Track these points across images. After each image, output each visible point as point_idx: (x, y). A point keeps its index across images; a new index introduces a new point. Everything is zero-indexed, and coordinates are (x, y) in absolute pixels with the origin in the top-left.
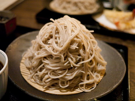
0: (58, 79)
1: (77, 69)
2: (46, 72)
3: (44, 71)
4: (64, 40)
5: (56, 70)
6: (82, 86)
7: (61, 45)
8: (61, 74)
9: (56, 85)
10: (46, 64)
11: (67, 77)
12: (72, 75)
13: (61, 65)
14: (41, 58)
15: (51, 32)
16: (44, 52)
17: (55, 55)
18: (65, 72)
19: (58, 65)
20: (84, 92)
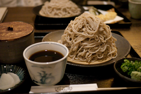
0: (95, 54)
1: (105, 44)
2: (86, 51)
3: (84, 51)
4: (95, 26)
5: (93, 48)
6: (110, 55)
7: (94, 30)
8: (97, 49)
9: (94, 59)
10: (85, 45)
11: (101, 51)
12: (104, 49)
13: (96, 43)
14: (79, 43)
15: (83, 23)
16: (82, 38)
17: (91, 37)
18: (99, 47)
19: (94, 43)
20: (112, 59)
